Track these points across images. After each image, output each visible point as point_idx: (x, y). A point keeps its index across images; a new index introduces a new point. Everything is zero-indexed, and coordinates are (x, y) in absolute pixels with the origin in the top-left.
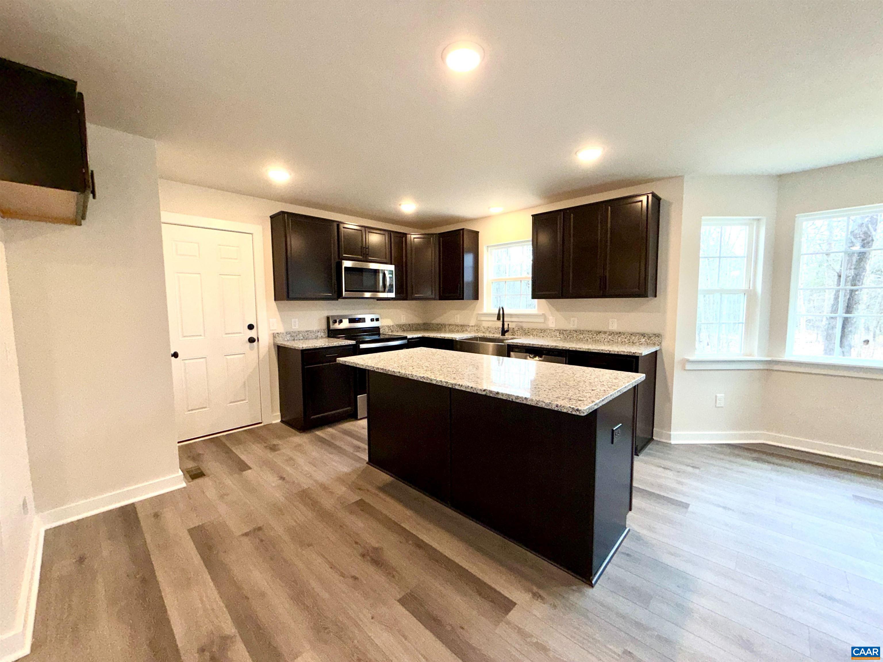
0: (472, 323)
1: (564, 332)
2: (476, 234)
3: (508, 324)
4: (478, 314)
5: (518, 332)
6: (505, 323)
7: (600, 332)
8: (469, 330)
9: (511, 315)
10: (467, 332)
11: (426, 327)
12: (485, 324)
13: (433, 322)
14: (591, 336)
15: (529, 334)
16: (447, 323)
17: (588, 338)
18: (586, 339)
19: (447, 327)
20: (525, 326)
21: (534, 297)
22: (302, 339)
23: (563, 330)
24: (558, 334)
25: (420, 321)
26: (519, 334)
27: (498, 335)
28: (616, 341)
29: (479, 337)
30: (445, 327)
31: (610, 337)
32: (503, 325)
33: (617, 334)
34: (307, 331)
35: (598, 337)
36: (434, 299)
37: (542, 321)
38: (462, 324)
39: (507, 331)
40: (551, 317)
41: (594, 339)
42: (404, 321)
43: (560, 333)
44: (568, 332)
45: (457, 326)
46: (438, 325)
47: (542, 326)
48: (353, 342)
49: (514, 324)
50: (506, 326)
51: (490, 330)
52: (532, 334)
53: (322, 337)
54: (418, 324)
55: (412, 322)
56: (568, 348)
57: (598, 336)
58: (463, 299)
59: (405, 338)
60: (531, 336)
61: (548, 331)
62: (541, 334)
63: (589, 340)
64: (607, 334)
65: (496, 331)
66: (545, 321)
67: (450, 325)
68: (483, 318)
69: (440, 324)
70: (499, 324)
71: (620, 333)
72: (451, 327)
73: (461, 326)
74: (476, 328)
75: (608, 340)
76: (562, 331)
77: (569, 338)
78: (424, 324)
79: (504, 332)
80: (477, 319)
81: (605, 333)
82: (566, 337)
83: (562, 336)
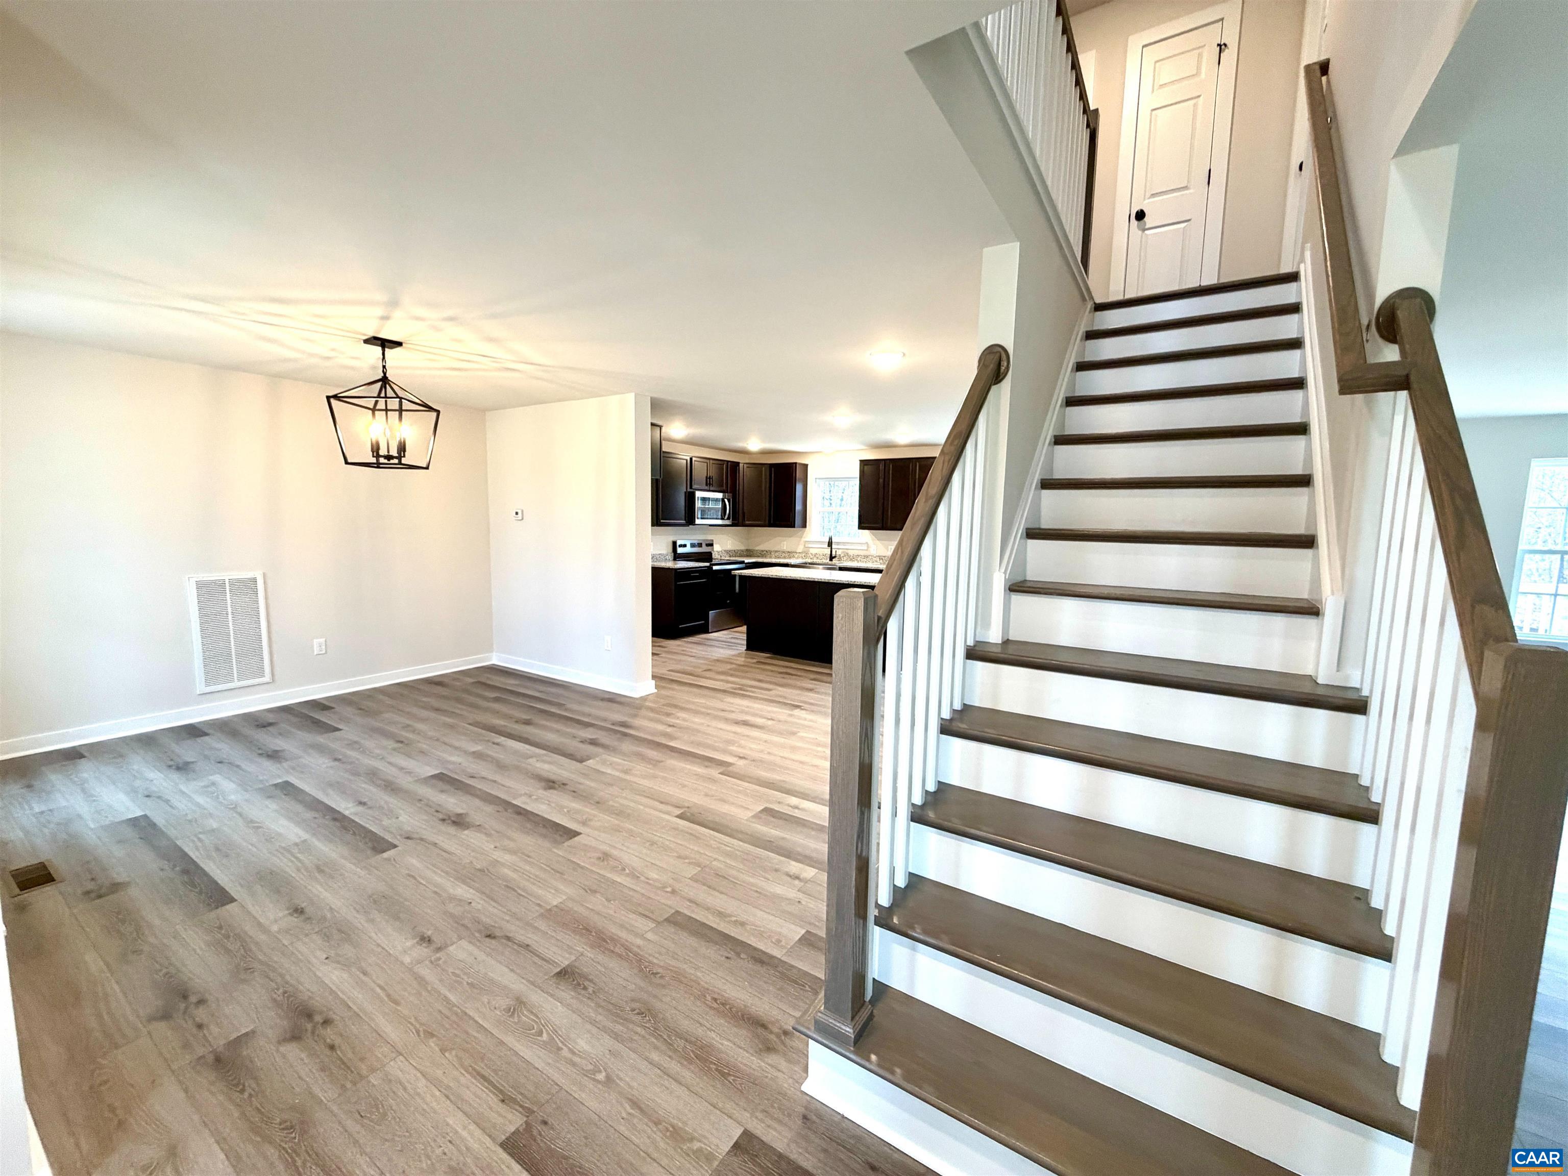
0: (800, 549)
2: (806, 466)
3: (836, 551)
4: (807, 540)
5: (845, 558)
6: (832, 546)
8: (796, 556)
9: (838, 543)
10: (794, 558)
11: (749, 553)
12: (813, 551)
13: (757, 548)
15: (854, 560)
16: (773, 550)
19: (772, 553)
20: (851, 553)
21: (861, 527)
25: (743, 548)
27: (826, 561)
32: (831, 552)
37: (865, 548)
38: (790, 550)
39: (835, 557)
45: (783, 552)
46: (762, 551)
48: (707, 564)
49: (840, 551)
50: (834, 553)
51: (817, 556)
52: (857, 560)
54: (742, 551)
55: (738, 549)
58: (794, 527)
59: (743, 562)
61: (870, 558)
65: (824, 557)
67: (776, 551)
68: (809, 545)
69: (764, 550)
70: (828, 551)
72: (777, 553)
78: (747, 550)
79: (831, 558)
80: (805, 546)
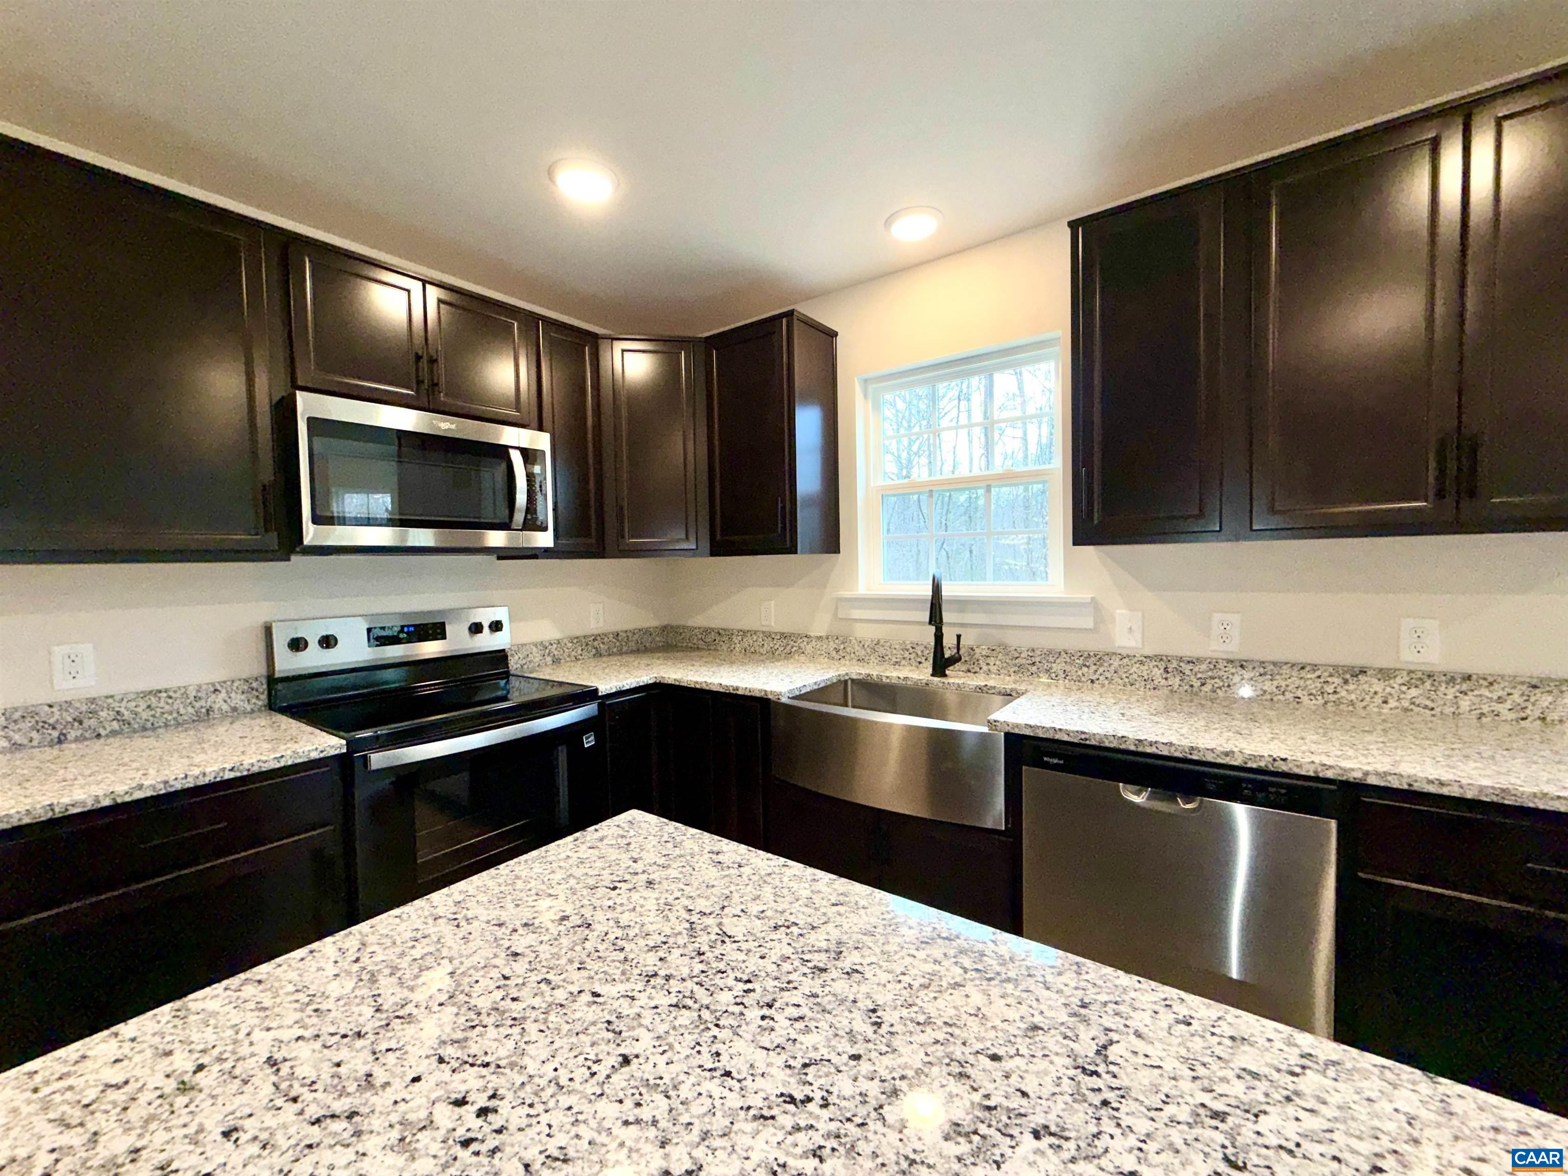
0: (821, 626)
1: (1186, 668)
3: (959, 637)
4: (840, 600)
5: (991, 661)
6: (945, 630)
7: (1363, 672)
8: (809, 649)
9: (963, 604)
10: (802, 658)
11: (671, 638)
13: (690, 623)
14: (1314, 686)
15: (1034, 669)
16: (738, 627)
17: (1299, 693)
18: (1289, 696)
19: (735, 639)
20: (1014, 640)
22: (114, 733)
23: (1181, 659)
24: (1158, 673)
25: (648, 620)
26: (994, 669)
27: (922, 674)
28: (1448, 710)
29: (853, 680)
30: (730, 639)
31: (1414, 692)
32: (939, 637)
33: (1452, 680)
34: (145, 694)
35: (1348, 693)
36: (693, 553)
37: (1089, 623)
38: (786, 629)
39: (955, 660)
40: (1121, 613)
41: (1332, 698)
42: (601, 624)
43: (1166, 670)
44: (1204, 667)
45: (768, 635)
46: (707, 631)
47: (1092, 645)
49: (977, 634)
50: (949, 641)
51: (882, 651)
52: (1047, 671)
53: (234, 709)
54: (647, 632)
55: (625, 628)
56: (1358, 775)
57: (1351, 687)
58: (793, 550)
59: (591, 695)
60: (1044, 679)
61: (1116, 663)
62: (1085, 669)
63: (1305, 700)
64: (1399, 680)
65: (907, 655)
66: (1096, 623)
67: (744, 633)
68: (857, 614)
69: (712, 629)
70: (922, 633)
71: (1469, 678)
72: (748, 640)
73: (783, 636)
74: (832, 645)
75: (1406, 704)
76: (1175, 664)
77: (1207, 688)
78: (664, 629)
79: (942, 662)
80: (835, 615)
81: (1386, 674)
82: (1197, 684)
83: (1175, 681)
